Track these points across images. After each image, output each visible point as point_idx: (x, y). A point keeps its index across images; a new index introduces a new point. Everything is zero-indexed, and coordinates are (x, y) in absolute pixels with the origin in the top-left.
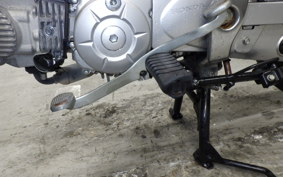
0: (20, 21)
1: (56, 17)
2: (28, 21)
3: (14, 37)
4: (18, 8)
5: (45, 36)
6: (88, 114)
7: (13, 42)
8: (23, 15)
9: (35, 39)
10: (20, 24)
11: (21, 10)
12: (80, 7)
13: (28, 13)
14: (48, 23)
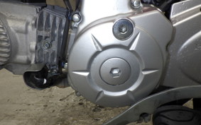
0: (18, 31)
1: (56, 32)
2: (26, 32)
3: (8, 48)
4: (19, 17)
5: (41, 49)
6: (81, 104)
7: (7, 53)
8: (22, 25)
9: (31, 51)
10: (17, 35)
11: (21, 20)
12: (81, 27)
13: (27, 24)
14: (46, 37)
